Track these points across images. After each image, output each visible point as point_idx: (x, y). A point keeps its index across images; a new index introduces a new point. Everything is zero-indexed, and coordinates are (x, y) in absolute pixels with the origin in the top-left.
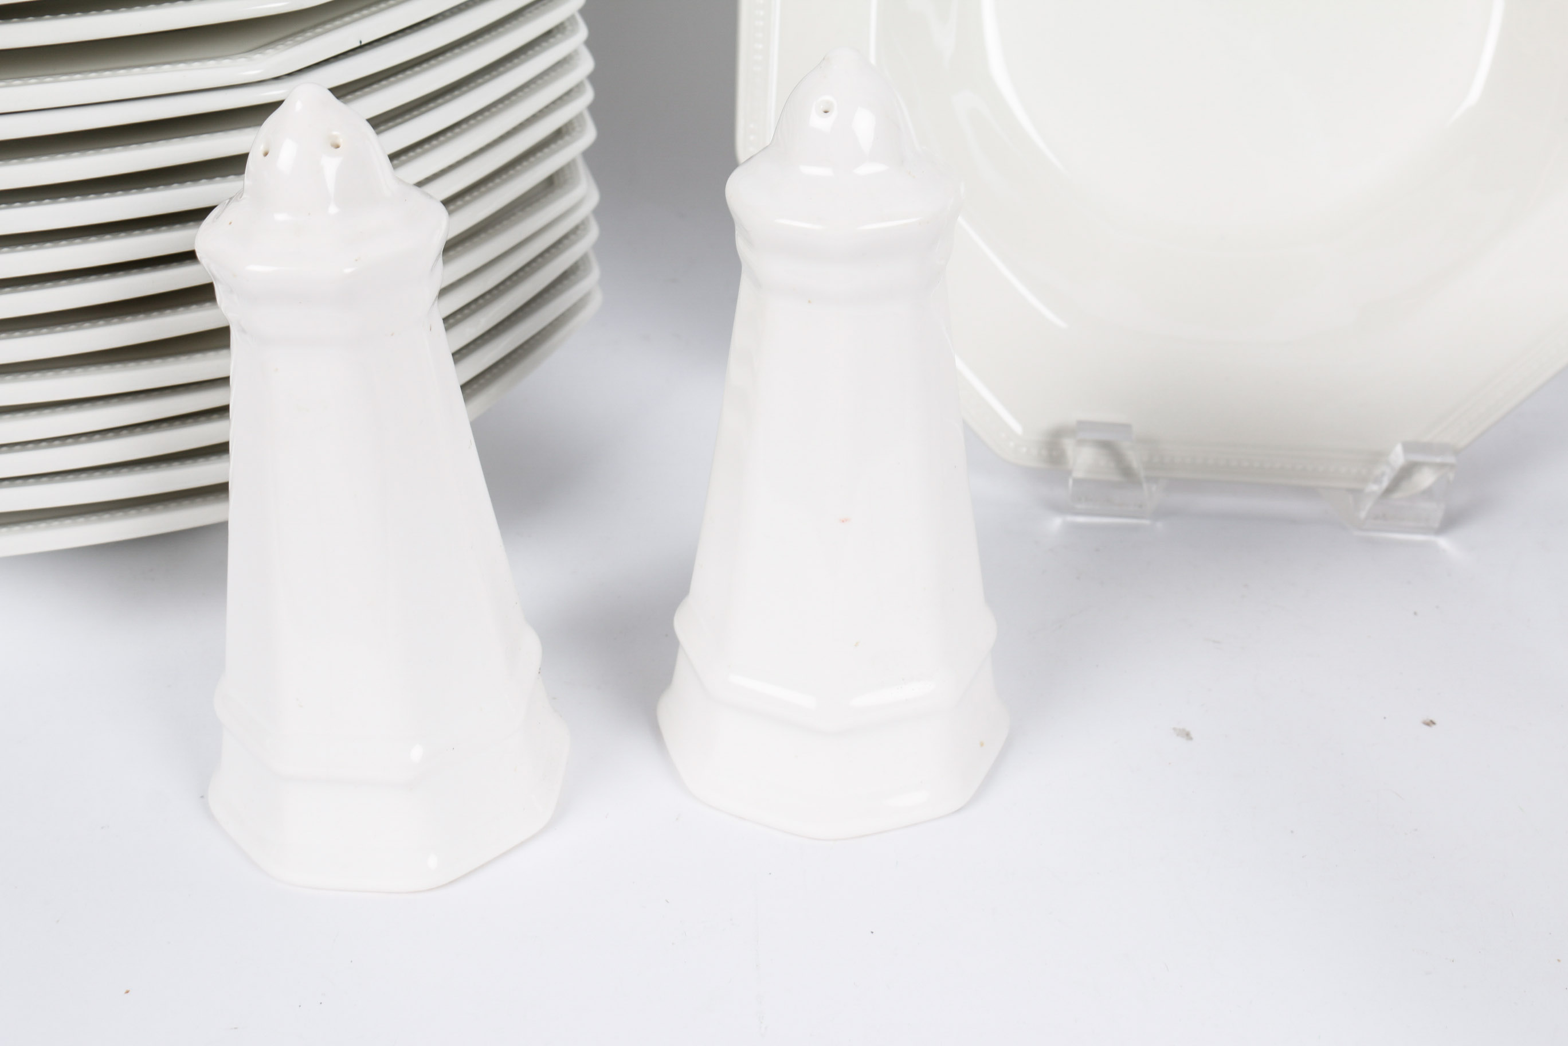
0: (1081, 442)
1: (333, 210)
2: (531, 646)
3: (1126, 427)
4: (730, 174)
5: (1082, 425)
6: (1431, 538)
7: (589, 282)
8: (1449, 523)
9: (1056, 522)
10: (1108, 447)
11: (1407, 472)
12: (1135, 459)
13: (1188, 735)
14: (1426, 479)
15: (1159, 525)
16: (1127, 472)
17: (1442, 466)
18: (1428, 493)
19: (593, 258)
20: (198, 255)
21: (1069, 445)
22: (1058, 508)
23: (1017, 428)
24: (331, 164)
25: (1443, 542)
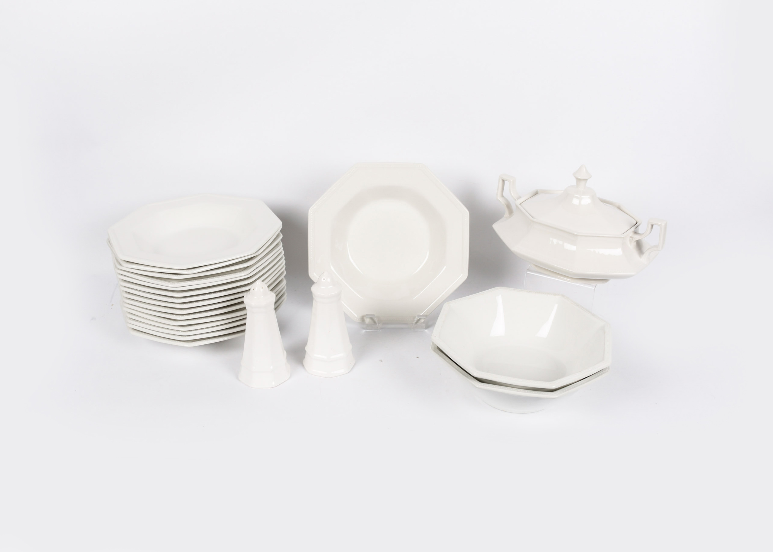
0: (367, 318)
1: (262, 296)
2: (285, 353)
3: (374, 315)
4: (312, 286)
5: (367, 315)
6: (424, 330)
7: (285, 297)
8: (427, 327)
9: (364, 331)
10: (372, 319)
11: (419, 320)
12: (376, 320)
13: (382, 361)
14: (422, 320)
15: (381, 330)
16: (375, 322)
17: (424, 318)
18: (424, 322)
19: (285, 292)
20: (244, 302)
21: (365, 318)
22: (364, 329)
23: (357, 316)
24: (262, 290)
25: (426, 330)
